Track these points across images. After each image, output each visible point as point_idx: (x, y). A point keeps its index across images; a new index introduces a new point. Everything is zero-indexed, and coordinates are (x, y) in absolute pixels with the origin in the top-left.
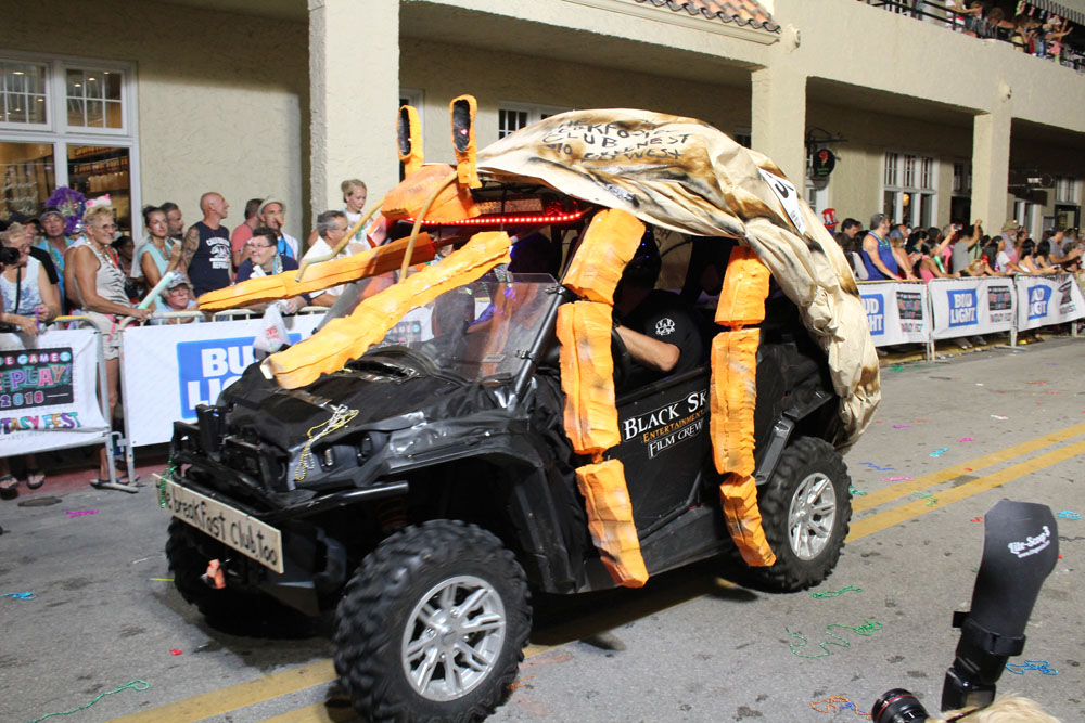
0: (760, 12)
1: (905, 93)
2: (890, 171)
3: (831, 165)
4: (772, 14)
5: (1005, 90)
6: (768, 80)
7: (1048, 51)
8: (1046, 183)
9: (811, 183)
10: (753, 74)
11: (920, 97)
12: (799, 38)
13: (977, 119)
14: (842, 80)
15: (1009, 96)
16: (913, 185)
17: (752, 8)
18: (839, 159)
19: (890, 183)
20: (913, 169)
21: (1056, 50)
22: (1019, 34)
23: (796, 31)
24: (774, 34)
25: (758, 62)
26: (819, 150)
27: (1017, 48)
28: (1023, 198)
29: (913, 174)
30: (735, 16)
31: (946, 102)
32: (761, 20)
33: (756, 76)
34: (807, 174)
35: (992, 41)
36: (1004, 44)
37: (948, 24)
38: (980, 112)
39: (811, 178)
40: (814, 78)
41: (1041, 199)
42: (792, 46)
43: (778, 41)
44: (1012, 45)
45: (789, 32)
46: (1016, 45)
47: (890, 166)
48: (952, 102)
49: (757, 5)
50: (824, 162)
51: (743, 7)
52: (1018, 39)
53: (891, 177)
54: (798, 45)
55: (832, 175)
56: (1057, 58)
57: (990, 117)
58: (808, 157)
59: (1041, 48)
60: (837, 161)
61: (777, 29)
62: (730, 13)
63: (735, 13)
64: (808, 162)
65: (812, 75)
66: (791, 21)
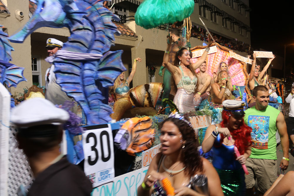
0: (132, 33)
3: (154, 71)
4: (135, 33)
6: (135, 50)
7: (207, 40)
9: (150, 75)
10: (131, 49)
12: (143, 39)
14: (155, 49)
17: (130, 31)
18: (157, 69)
22: (199, 36)
23: (142, 37)
24: (136, 38)
25: (132, 45)
26: (151, 67)
30: (125, 34)
32: (133, 35)
33: (132, 49)
34: (149, 73)
35: (193, 38)
39: (150, 74)
42: (141, 41)
43: (137, 40)
44: (198, 39)
45: (140, 37)
46: (199, 38)
49: (131, 31)
50: (153, 70)
51: (127, 31)
52: (199, 37)
54: (143, 41)
55: (155, 73)
58: (149, 69)
59: (205, 39)
60: (156, 69)
61: (137, 37)
62: (124, 33)
63: (125, 33)
64: (149, 70)
65: (147, 48)
66: (140, 35)
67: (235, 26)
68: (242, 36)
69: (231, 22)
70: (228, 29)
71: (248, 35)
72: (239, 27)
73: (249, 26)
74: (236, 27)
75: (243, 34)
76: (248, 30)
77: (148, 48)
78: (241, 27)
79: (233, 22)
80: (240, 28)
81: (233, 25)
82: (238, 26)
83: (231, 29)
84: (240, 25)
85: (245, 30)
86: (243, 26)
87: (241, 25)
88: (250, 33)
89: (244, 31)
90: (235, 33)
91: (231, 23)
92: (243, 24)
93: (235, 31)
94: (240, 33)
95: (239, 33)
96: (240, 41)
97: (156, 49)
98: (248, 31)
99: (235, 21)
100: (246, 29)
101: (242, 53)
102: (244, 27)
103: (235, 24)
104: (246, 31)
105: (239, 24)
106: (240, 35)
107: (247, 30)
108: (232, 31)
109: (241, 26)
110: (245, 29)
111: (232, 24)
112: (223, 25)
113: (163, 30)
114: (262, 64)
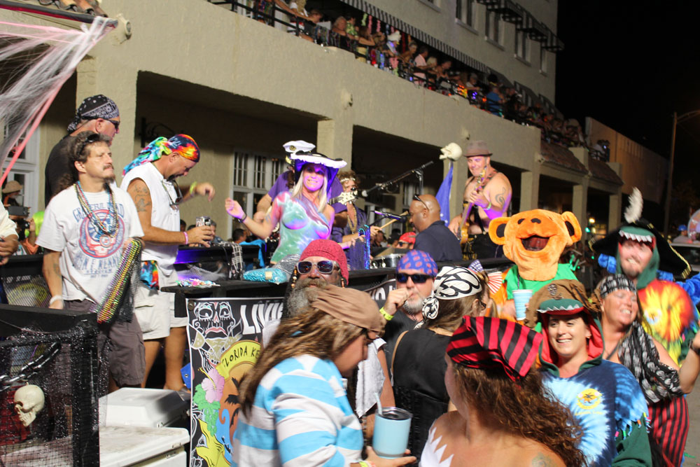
1: (246, 95)
2: (240, 172)
5: (346, 98)
6: (94, 71)
8: (392, 188)
11: (261, 99)
12: (129, 30)
13: (320, 124)
14: (177, 76)
15: (351, 104)
16: (263, 186)
19: (239, 184)
20: (264, 170)
21: (394, 63)
23: (126, 22)
27: (360, 59)
28: (373, 202)
29: (264, 175)
31: (288, 106)
32: (86, 6)
33: (81, 67)
35: (334, 49)
36: (346, 53)
37: (290, 29)
38: (322, 118)
40: (146, 73)
41: (389, 203)
42: (122, 37)
45: (118, 23)
46: (358, 55)
47: (240, 166)
48: (294, 106)
52: (362, 50)
53: (240, 177)
54: (128, 37)
56: (396, 70)
57: (333, 123)
59: (382, 60)
65: (144, 70)
66: (121, 12)
67: (502, 23)
68: (528, 65)
69: (490, 7)
70: (476, 33)
71: (548, 64)
72: (517, 31)
73: (555, 31)
74: (506, 28)
75: (528, 59)
76: (549, 45)
77: (148, 70)
78: (525, 31)
79: (496, 7)
80: (520, 35)
81: (497, 20)
82: (512, 27)
83: (487, 34)
84: (521, 23)
85: (538, 44)
86: (530, 26)
87: (525, 22)
88: (553, 56)
89: (532, 45)
90: (501, 49)
91: (488, 11)
92: (530, 20)
93: (502, 42)
94: (520, 53)
95: (516, 52)
96: (515, 83)
97: (182, 78)
98: (547, 48)
99: (503, 6)
100: (541, 41)
101: (517, 125)
102: (535, 32)
103: (504, 18)
104: (542, 48)
105: (517, 15)
106: (518, 58)
107: (543, 45)
108: (488, 41)
109: (524, 27)
110: (537, 40)
111: (492, 15)
112: (458, 15)
113: (216, 6)
114: (590, 173)
